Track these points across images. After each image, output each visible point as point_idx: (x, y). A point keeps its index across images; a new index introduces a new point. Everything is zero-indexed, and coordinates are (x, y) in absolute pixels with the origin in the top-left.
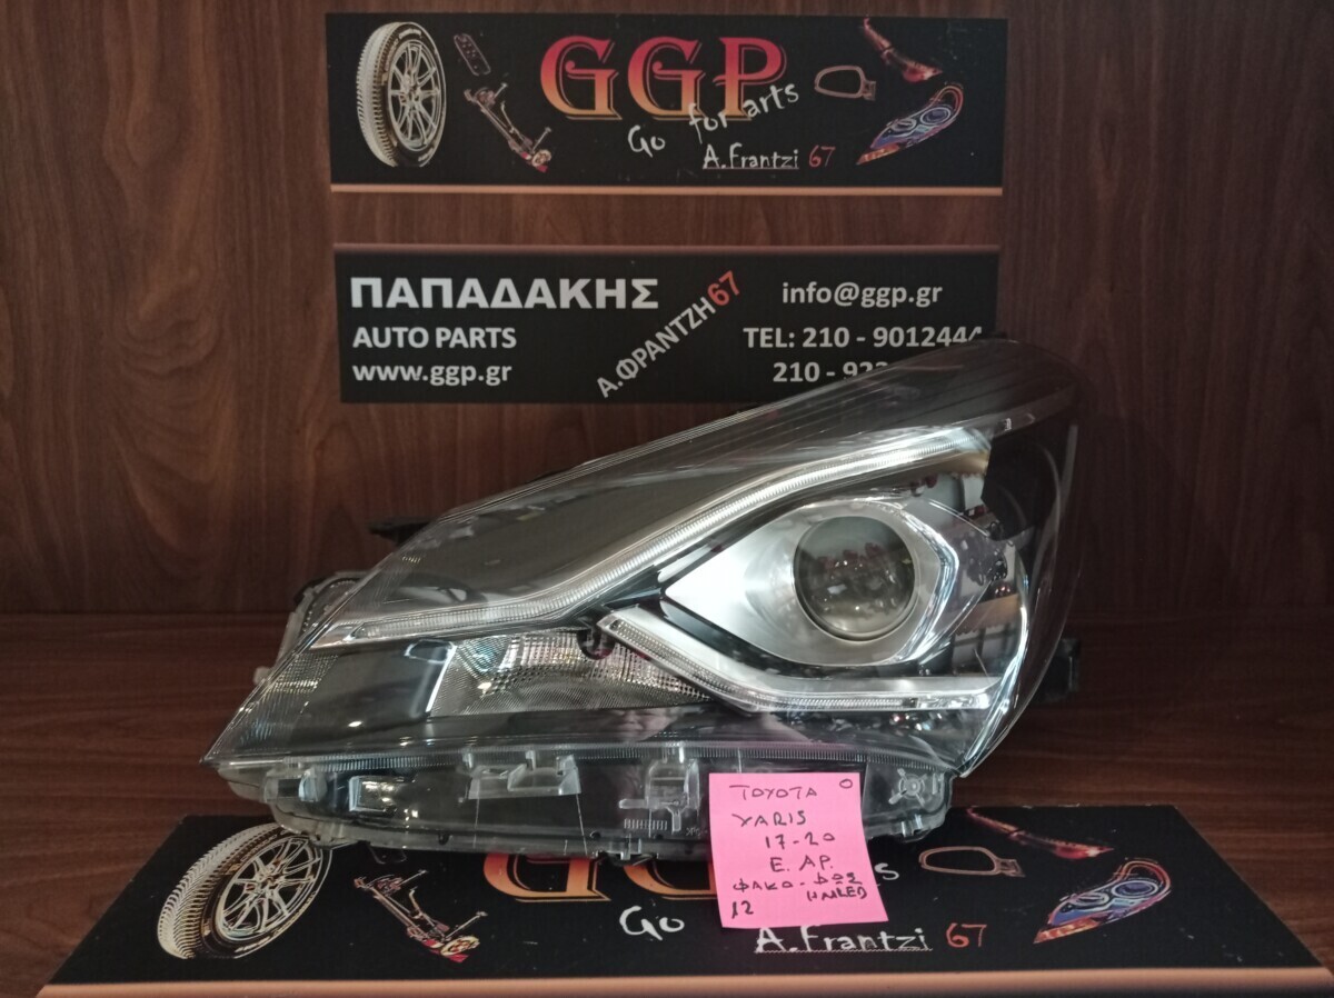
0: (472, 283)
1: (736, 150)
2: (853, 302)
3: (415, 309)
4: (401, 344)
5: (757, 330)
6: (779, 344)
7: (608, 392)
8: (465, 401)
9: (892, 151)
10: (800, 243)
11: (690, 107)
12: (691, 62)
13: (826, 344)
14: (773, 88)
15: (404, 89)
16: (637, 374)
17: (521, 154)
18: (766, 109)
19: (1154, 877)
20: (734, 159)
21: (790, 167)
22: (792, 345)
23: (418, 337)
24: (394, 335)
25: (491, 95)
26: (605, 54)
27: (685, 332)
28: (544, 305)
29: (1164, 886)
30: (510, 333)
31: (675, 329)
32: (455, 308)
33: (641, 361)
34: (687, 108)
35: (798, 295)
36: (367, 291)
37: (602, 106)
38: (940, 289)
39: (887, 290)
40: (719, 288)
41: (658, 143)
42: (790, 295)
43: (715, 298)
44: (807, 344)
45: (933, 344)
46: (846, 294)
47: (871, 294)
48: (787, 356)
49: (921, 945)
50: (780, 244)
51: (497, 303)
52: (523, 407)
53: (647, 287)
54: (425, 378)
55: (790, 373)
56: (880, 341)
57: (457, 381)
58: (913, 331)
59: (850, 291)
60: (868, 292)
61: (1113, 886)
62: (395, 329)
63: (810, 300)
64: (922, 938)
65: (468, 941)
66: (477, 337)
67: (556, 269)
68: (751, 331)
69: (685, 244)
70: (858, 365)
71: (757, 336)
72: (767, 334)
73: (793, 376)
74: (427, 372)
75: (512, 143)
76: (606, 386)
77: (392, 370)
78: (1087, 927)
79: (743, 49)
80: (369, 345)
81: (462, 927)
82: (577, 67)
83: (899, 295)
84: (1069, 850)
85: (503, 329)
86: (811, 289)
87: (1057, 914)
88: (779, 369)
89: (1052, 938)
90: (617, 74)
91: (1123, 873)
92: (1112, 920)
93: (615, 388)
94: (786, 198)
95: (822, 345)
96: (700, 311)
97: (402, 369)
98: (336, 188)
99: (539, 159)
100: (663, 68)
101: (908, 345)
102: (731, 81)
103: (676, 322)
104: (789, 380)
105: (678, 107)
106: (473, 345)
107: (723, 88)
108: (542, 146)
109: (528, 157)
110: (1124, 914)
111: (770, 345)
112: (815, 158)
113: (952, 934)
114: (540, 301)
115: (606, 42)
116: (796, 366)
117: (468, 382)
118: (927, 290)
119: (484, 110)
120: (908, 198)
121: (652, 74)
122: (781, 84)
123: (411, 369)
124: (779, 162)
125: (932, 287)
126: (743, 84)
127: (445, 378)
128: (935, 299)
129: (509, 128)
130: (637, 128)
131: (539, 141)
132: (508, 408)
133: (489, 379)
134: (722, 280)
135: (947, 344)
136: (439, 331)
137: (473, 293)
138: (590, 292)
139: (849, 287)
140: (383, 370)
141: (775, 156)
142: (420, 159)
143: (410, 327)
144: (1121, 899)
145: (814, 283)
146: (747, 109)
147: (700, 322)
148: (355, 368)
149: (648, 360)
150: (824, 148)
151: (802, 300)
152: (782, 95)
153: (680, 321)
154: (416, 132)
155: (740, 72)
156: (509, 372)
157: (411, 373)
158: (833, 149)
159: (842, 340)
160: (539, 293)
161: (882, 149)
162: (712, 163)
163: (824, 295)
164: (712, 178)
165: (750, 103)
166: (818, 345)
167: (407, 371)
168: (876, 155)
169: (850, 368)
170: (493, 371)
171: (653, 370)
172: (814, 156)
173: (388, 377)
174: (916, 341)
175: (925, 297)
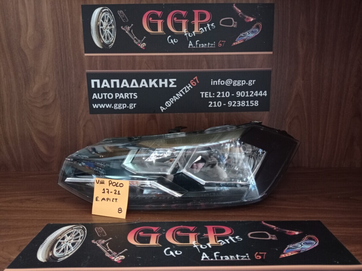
0: (125, 81)
1: (198, 42)
2: (231, 84)
3: (109, 88)
4: (105, 98)
5: (204, 93)
6: (210, 96)
7: (163, 110)
8: (124, 113)
9: (241, 42)
10: (216, 69)
11: (184, 30)
12: (185, 17)
13: (223, 96)
14: (208, 25)
15: (104, 26)
16: (171, 105)
17: (138, 44)
18: (206, 31)
19: (314, 240)
20: (197, 45)
21: (213, 47)
22: (214, 97)
23: (110, 96)
24: (104, 95)
25: (129, 28)
26: (160, 15)
27: (184, 94)
28: (145, 86)
29: (317, 242)
30: (135, 94)
31: (181, 93)
32: (120, 88)
33: (172, 102)
34: (184, 31)
35: (215, 83)
36: (96, 83)
37: (160, 30)
38: (255, 80)
39: (240, 81)
40: (193, 81)
41: (176, 41)
42: (213, 83)
43: (192, 84)
44: (218, 96)
45: (253, 96)
46: (229, 82)
47: (236, 82)
48: (212, 100)
49: (247, 258)
50: (210, 69)
51: (132, 86)
52: (140, 115)
53: (173, 81)
54: (113, 107)
55: (213, 104)
56: (238, 95)
57: (121, 108)
58: (247, 92)
59: (230, 81)
60: (235, 82)
61: (302, 242)
63: (219, 84)
64: (248, 256)
65: (122, 257)
66: (126, 95)
67: (148, 77)
68: (202, 93)
69: (184, 69)
70: (232, 102)
71: (204, 94)
72: (207, 94)
73: (214, 105)
74: (113, 105)
75: (135, 42)
76: (162, 109)
77: (103, 105)
78: (295, 254)
79: (199, 13)
80: (97, 98)
81: (120, 253)
82: (152, 19)
83: (243, 83)
84: (290, 233)
85: (133, 93)
86: (219, 81)
87: (286, 250)
88: (210, 103)
89: (284, 256)
90: (164, 21)
91: (305, 239)
92: (302, 252)
93: (165, 109)
94: (212, 55)
95: (222, 97)
96: (188, 88)
97: (106, 105)
98: (86, 55)
99: (143, 45)
100: (177, 19)
101: (246, 96)
102: (196, 23)
103: (181, 91)
104: (213, 106)
105: (181, 30)
106: (125, 98)
107: (194, 25)
109: (140, 45)
110: (305, 250)
111: (208, 97)
112: (220, 44)
113: (257, 255)
114: (144, 85)
115: (161, 12)
116: (215, 102)
117: (124, 108)
118: (251, 81)
119: (127, 32)
120: (246, 55)
121: (174, 21)
122: (210, 23)
123: (109, 105)
124: (210, 45)
125: (253, 80)
126: (199, 23)
127: (118, 107)
128: (253, 83)
129: (134, 37)
130: (170, 36)
131: (142, 41)
132: (136, 115)
133: (130, 107)
134: (194, 79)
135: (257, 96)
136: (116, 94)
137: (125, 83)
138: (157, 83)
139: (230, 80)
140: (101, 105)
141: (209, 44)
142: (109, 46)
143: (108, 93)
144: (304, 246)
145: (220, 79)
146: (201, 30)
147: (188, 91)
148: (93, 105)
149: (174, 101)
150: (222, 41)
151: (217, 84)
152: (210, 26)
153: (183, 91)
154: (108, 39)
155: (199, 20)
156: (135, 105)
157: (109, 106)
158: (225, 41)
159: (228, 95)
160: (144, 83)
161: (238, 41)
162: (191, 46)
163: (223, 83)
164: (191, 50)
165: (201, 29)
166: (221, 97)
167: (107, 105)
168: (237, 43)
169: (230, 103)
170: (131, 105)
171: (175, 104)
172: (219, 43)
173: (102, 107)
174: (248, 95)
175: (251, 83)
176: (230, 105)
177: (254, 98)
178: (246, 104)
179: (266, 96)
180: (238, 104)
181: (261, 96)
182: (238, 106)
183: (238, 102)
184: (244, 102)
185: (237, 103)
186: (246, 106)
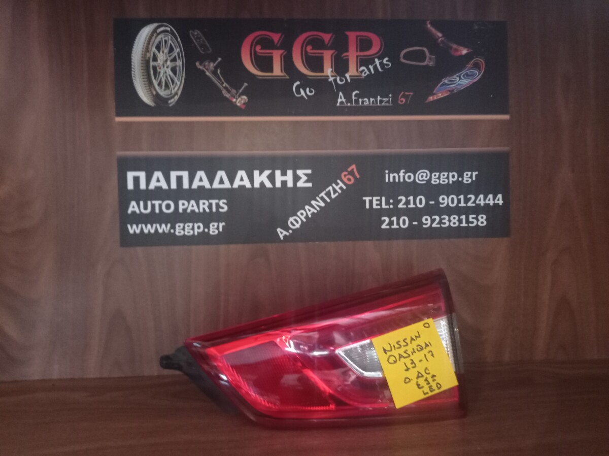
0: (201, 174)
1: (356, 95)
2: (426, 181)
3: (165, 190)
4: (157, 211)
5: (371, 198)
6: (384, 206)
7: (284, 237)
8: (198, 244)
9: (445, 95)
10: (394, 148)
11: (328, 71)
12: (329, 45)
13: (412, 206)
14: (376, 60)
15: (160, 61)
16: (301, 226)
17: (230, 98)
18: (373, 72)
20: (355, 100)
21: (387, 104)
22: (391, 206)
23: (168, 207)
24: (153, 206)
25: (212, 65)
26: (278, 41)
27: (328, 200)
28: (244, 187)
30: (224, 203)
31: (322, 198)
32: (190, 189)
33: (303, 218)
35: (394, 177)
36: (136, 180)
37: (277, 71)
38: (477, 173)
39: (446, 174)
40: (348, 174)
41: (311, 91)
42: (389, 177)
43: (345, 180)
44: (400, 206)
45: (474, 205)
46: (422, 176)
47: (437, 176)
48: (390, 213)
50: (382, 148)
51: (216, 185)
52: (232, 246)
53: (306, 175)
54: (172, 231)
55: (391, 223)
56: (443, 204)
57: (192, 232)
58: (462, 197)
59: (425, 175)
60: (435, 175)
62: (154, 202)
63: (402, 180)
66: (204, 205)
67: (251, 165)
68: (367, 199)
69: (327, 149)
70: (431, 218)
71: (371, 202)
72: (377, 200)
73: (393, 225)
74: (173, 227)
75: (225, 93)
76: (282, 233)
77: (152, 226)
79: (359, 38)
80: (138, 211)
82: (262, 49)
83: (453, 177)
85: (219, 200)
86: (402, 174)
88: (384, 221)
90: (286, 52)
93: (287, 234)
94: (386, 122)
95: (409, 206)
96: (337, 188)
97: (158, 226)
98: (118, 119)
99: (241, 101)
100: (313, 49)
101: (460, 205)
102: (352, 56)
103: (323, 194)
104: (390, 227)
105: (322, 71)
106: (201, 210)
107: (347, 60)
108: (242, 94)
109: (234, 100)
111: (379, 207)
112: (402, 99)
114: (242, 183)
115: (279, 35)
116: (394, 219)
117: (198, 233)
118: (469, 173)
119: (207, 73)
120: (455, 121)
121: (306, 52)
122: (381, 58)
123: (163, 226)
124: (381, 102)
125: (472, 171)
126: (359, 58)
127: (184, 231)
128: (474, 178)
129: (223, 83)
130: (298, 83)
131: (241, 91)
132: (223, 248)
133: (211, 230)
134: (349, 169)
135: (482, 205)
136: (181, 202)
137: (201, 179)
138: (272, 178)
139: (424, 172)
140: (146, 226)
141: (379, 98)
142: (169, 102)
143: (163, 200)
145: (402, 171)
146: (362, 72)
147: (337, 194)
148: (129, 226)
149: (307, 217)
150: (407, 93)
151: (397, 180)
152: (381, 64)
153: (326, 194)
154: (167, 86)
155: (357, 51)
156: (223, 227)
157: (163, 228)
158: (412, 93)
159: (421, 203)
160: (241, 179)
161: (439, 94)
162: (342, 103)
163: (409, 177)
164: (342, 111)
165: (363, 68)
166: (407, 206)
167: (161, 226)
168: (437, 97)
169: (426, 220)
170: (213, 226)
171: (310, 222)
172: (401, 97)
173: (149, 231)
174: (464, 203)
175: (468, 177)
176: (426, 224)
177: (477, 210)
178: (460, 221)
179: (501, 204)
180: (443, 221)
181: (491, 204)
182: (443, 226)
183: (443, 217)
184: (457, 217)
185: (441, 220)
186: (461, 225)
